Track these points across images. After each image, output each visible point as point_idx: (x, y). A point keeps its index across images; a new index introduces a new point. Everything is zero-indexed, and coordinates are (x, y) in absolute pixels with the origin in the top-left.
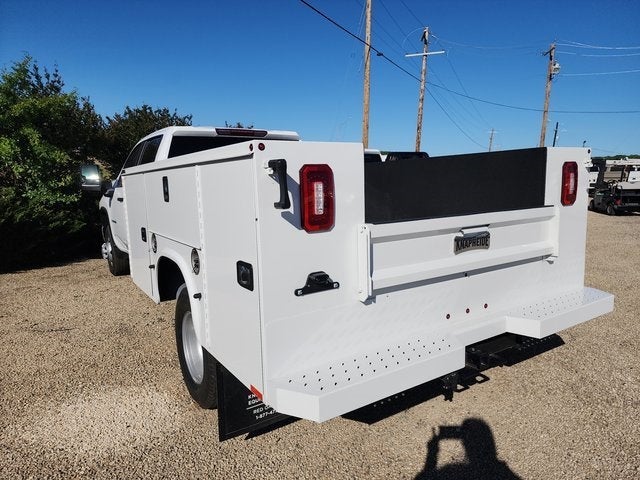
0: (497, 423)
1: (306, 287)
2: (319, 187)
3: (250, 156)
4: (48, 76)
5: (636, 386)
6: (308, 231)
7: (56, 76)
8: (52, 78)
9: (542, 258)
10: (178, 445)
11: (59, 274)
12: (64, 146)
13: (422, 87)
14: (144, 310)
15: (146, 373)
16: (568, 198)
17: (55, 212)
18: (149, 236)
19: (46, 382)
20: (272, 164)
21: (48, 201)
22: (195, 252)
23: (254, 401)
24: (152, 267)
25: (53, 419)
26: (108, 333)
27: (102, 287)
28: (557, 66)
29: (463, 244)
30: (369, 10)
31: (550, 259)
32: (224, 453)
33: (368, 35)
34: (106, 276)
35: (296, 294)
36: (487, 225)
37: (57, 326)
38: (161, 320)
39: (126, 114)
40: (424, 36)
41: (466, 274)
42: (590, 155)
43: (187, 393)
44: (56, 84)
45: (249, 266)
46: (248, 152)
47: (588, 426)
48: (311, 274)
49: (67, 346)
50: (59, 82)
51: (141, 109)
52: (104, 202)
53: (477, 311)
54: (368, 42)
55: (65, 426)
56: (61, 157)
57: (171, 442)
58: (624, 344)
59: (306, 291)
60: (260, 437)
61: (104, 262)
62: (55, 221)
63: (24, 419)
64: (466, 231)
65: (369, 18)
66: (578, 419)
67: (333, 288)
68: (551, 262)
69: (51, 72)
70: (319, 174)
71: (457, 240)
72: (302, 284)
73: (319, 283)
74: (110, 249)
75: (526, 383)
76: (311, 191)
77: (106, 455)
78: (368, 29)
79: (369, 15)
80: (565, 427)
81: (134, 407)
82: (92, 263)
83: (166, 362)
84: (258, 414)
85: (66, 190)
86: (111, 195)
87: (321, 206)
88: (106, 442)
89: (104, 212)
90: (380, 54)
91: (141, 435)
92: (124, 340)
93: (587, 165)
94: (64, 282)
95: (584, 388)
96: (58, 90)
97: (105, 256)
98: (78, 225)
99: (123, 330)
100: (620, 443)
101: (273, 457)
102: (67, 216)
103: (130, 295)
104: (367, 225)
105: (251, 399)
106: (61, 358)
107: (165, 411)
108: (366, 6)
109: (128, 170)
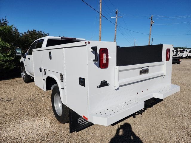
0: (149, 124)
1: (100, 85)
2: (105, 55)
3: (86, 46)
4: (3, 20)
5: (185, 112)
6: (101, 68)
7: (6, 20)
8: (4, 20)
9: (161, 76)
10: (55, 135)
11: (7, 83)
12: (9, 42)
13: (116, 27)
14: (37, 93)
15: (41, 113)
16: (168, 59)
17: (5, 63)
18: (43, 70)
19: (8, 117)
20: (93, 48)
21: (3, 59)
22: (61, 75)
23: (80, 120)
24: (44, 80)
25: (13, 129)
26: (26, 100)
27: (22, 87)
28: (153, 22)
29: (142, 72)
30: (101, 3)
31: (163, 76)
32: (70, 137)
33: (101, 11)
34: (23, 83)
35: (98, 87)
36: (148, 67)
37: (9, 99)
38: (43, 96)
39: (27, 32)
40: (116, 12)
41: (142, 81)
42: (173, 47)
43: (56, 119)
44: (6, 22)
45: (84, 79)
46: (85, 44)
47: (174, 124)
48: (102, 81)
49: (14, 105)
50: (7, 22)
51: (33, 31)
52: (22, 59)
53: (145, 91)
54: (101, 13)
55: (17, 131)
56: (8, 45)
57: (53, 134)
58: (179, 100)
59: (101, 86)
60: (80, 131)
61: (22, 79)
62: (5, 66)
63: (3, 129)
64: (143, 68)
65: (101, 6)
66: (171, 122)
67: (108, 85)
68: (163, 77)
69: (4, 19)
70: (105, 51)
71: (140, 71)
72: (99, 84)
73: (104, 84)
74: (24, 74)
75: (155, 112)
76: (102, 56)
77: (32, 140)
78: (101, 9)
79: (101, 5)
80: (168, 124)
81: (39, 124)
82: (18, 79)
83: (47, 109)
84: (81, 124)
85: (9, 56)
86: (25, 58)
87: (105, 61)
88: (31, 135)
89: (22, 63)
90: (104, 17)
91: (43, 133)
92: (32, 103)
93: (172, 50)
94: (9, 85)
95: (171, 113)
96: (6, 24)
97: (22, 77)
98: (13, 67)
99: (31, 100)
100: (183, 128)
101: (85, 137)
102: (9, 64)
103: (32, 89)
104: (117, 66)
105: (79, 120)
106: (12, 109)
107: (49, 125)
108: (100, 2)
109: (34, 50)
